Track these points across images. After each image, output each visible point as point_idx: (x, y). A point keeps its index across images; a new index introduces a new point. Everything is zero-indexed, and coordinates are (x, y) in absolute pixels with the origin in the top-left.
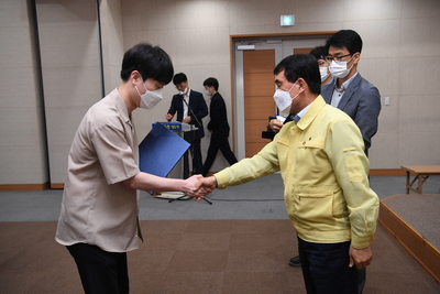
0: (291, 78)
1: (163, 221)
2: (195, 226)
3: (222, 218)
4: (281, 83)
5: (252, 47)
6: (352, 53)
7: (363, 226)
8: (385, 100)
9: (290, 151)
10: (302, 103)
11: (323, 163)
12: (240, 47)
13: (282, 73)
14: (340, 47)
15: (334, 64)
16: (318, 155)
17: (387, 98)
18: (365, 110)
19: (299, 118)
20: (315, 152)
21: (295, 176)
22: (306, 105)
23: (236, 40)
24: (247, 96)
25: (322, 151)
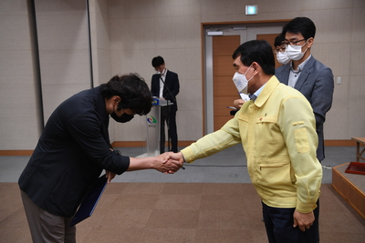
0: (247, 62)
1: (142, 183)
2: (171, 189)
3: (193, 181)
4: (238, 67)
5: (220, 33)
6: (306, 38)
7: (306, 193)
8: (338, 80)
9: (250, 127)
10: (258, 84)
11: (278, 136)
12: (210, 33)
13: (239, 58)
14: (296, 33)
15: (290, 48)
16: (273, 129)
17: (339, 78)
18: (321, 88)
19: (256, 97)
20: (271, 126)
21: (255, 149)
22: (261, 86)
23: (206, 27)
24: (215, 76)
25: (276, 125)
